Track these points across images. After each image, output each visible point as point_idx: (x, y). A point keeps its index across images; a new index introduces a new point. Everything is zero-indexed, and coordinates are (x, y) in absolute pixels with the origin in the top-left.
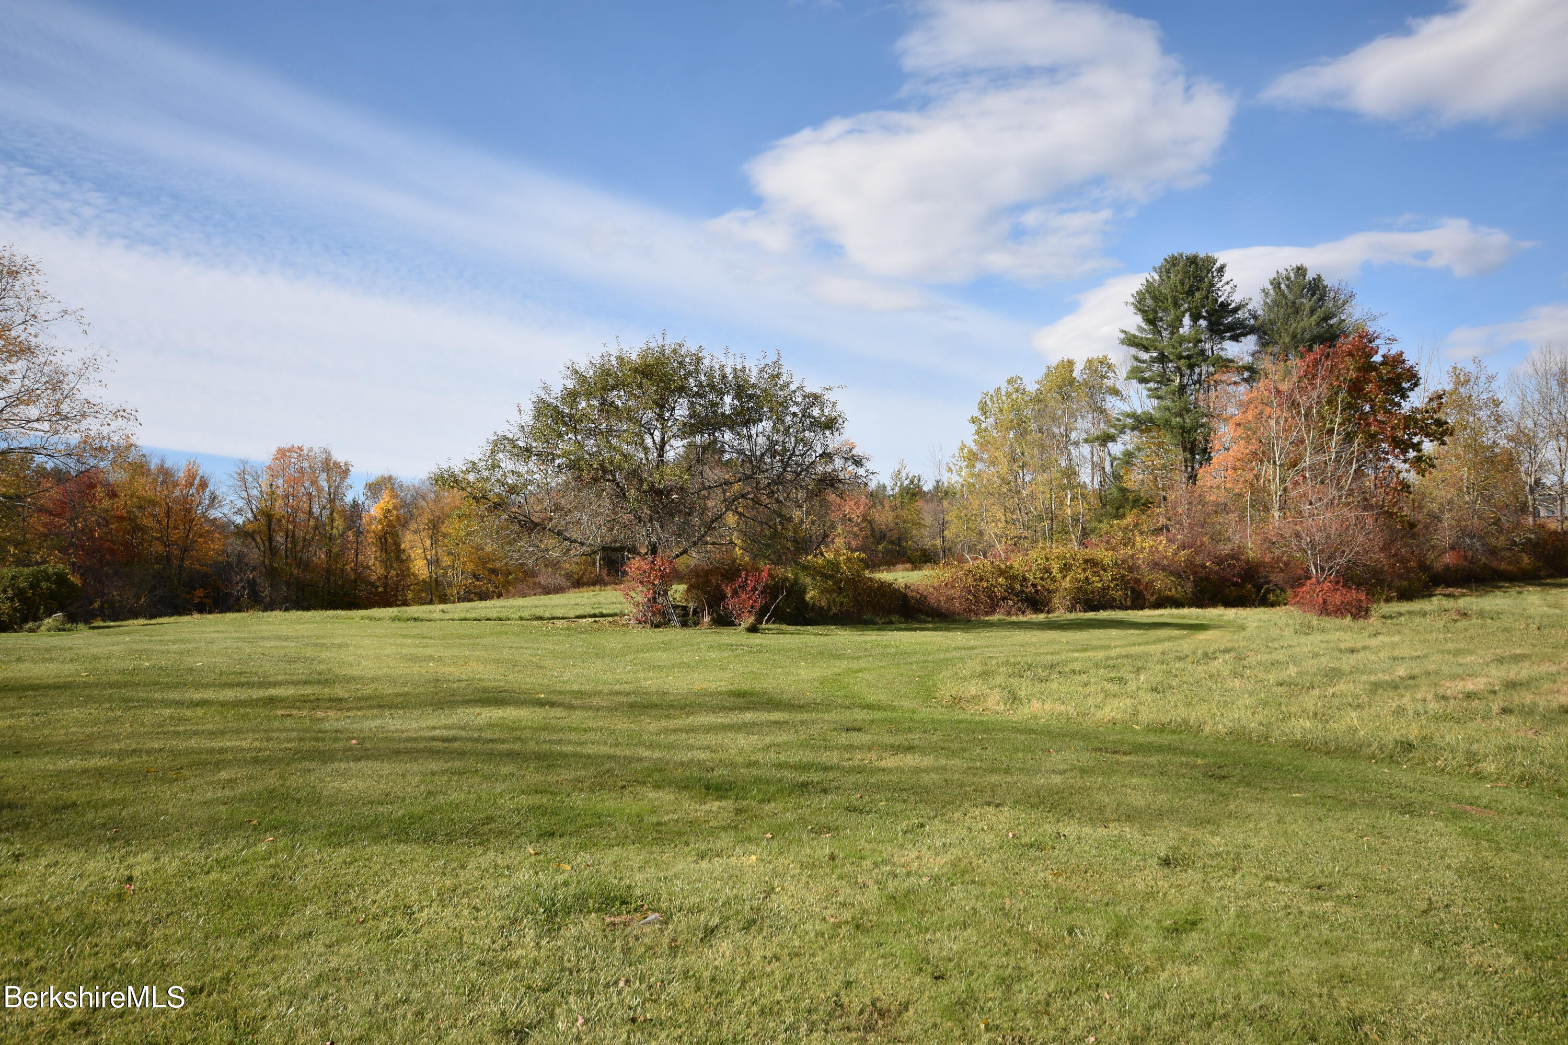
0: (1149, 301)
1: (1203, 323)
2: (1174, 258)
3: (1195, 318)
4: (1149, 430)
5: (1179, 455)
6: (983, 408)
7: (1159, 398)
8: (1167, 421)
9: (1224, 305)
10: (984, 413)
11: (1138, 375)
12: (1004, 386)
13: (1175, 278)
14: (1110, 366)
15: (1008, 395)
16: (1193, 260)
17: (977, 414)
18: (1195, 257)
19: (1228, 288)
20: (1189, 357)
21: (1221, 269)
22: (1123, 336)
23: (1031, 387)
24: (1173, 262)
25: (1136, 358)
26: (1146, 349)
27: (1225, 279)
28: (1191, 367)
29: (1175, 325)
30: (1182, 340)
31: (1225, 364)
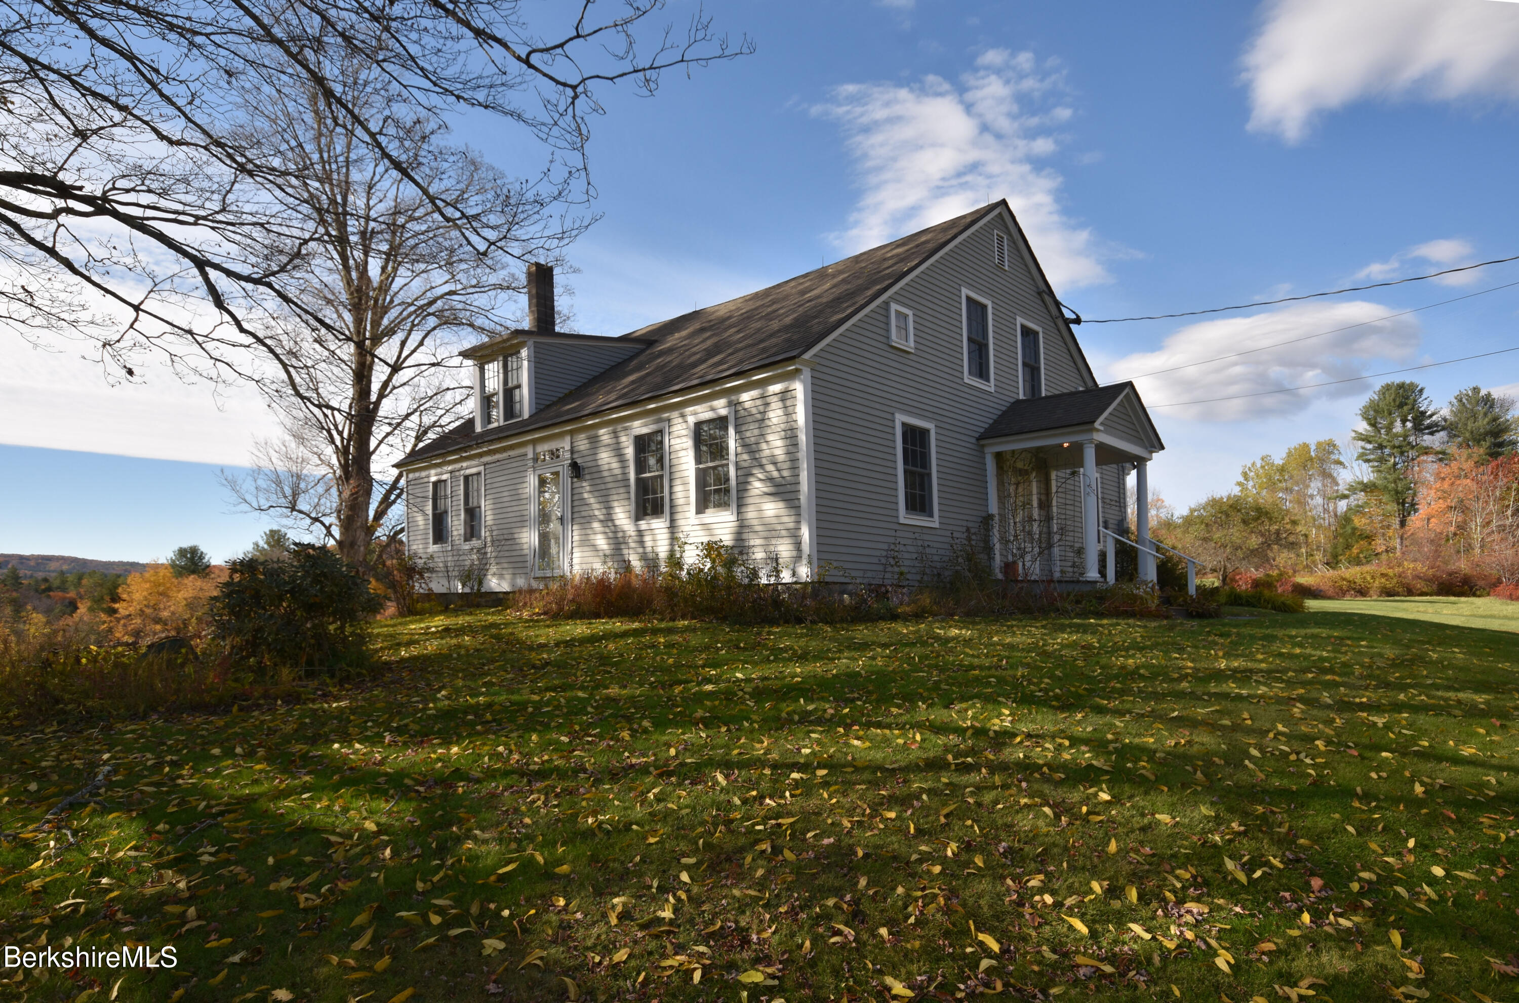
0: (1372, 413)
1: (1409, 425)
2: (1388, 385)
3: (1404, 421)
4: (1372, 491)
5: (1393, 507)
6: (1245, 475)
7: (1379, 471)
8: (1386, 487)
9: (1423, 413)
10: (1246, 479)
11: (1363, 457)
12: (1259, 464)
13: (1389, 398)
14: (1334, 446)
15: (1262, 467)
16: (1402, 386)
17: (1242, 479)
18: (1403, 384)
19: (1426, 402)
20: (1400, 447)
21: (1421, 391)
22: (1353, 435)
23: (1278, 460)
24: (1387, 388)
25: (1363, 448)
26: (1370, 442)
27: (1424, 396)
28: (1402, 453)
29: (1389, 428)
30: (1397, 436)
31: (1427, 451)
